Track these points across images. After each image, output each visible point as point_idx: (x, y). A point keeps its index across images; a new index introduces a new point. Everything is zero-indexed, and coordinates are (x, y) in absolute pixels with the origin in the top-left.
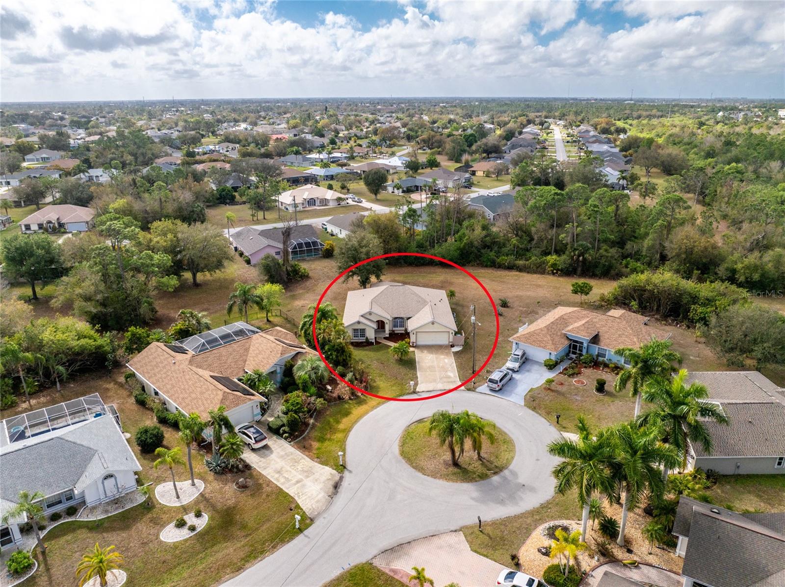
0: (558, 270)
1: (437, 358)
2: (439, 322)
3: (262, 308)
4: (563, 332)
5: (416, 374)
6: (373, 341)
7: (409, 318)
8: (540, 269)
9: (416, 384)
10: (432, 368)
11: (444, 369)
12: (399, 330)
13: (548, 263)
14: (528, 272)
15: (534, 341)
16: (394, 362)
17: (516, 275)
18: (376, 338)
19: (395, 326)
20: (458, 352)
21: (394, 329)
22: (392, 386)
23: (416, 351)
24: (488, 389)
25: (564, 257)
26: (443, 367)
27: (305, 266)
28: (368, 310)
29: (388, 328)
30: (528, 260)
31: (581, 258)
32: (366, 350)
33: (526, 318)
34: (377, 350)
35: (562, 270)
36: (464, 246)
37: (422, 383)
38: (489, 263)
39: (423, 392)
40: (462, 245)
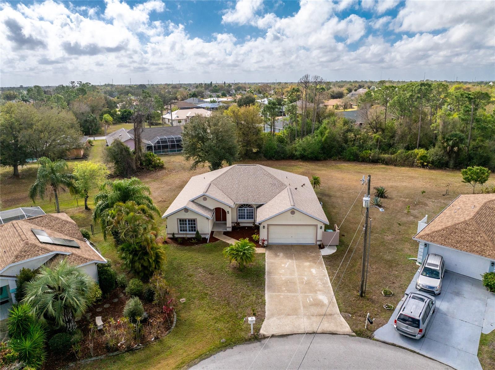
0: (428, 162)
1: (298, 266)
2: (301, 209)
5: (263, 296)
6: (208, 237)
7: (261, 205)
8: (408, 163)
10: (290, 285)
11: (310, 287)
12: (246, 222)
13: (416, 156)
14: (395, 165)
16: (230, 270)
17: (383, 168)
18: (212, 233)
19: (241, 217)
20: (330, 256)
21: (240, 221)
22: (217, 320)
23: (267, 253)
25: (432, 150)
26: (308, 283)
29: (230, 219)
30: (392, 154)
31: (456, 149)
32: (194, 250)
33: (414, 210)
34: (210, 251)
35: (433, 162)
36: (325, 140)
37: (272, 315)
38: (352, 157)
39: (273, 336)
40: (323, 139)
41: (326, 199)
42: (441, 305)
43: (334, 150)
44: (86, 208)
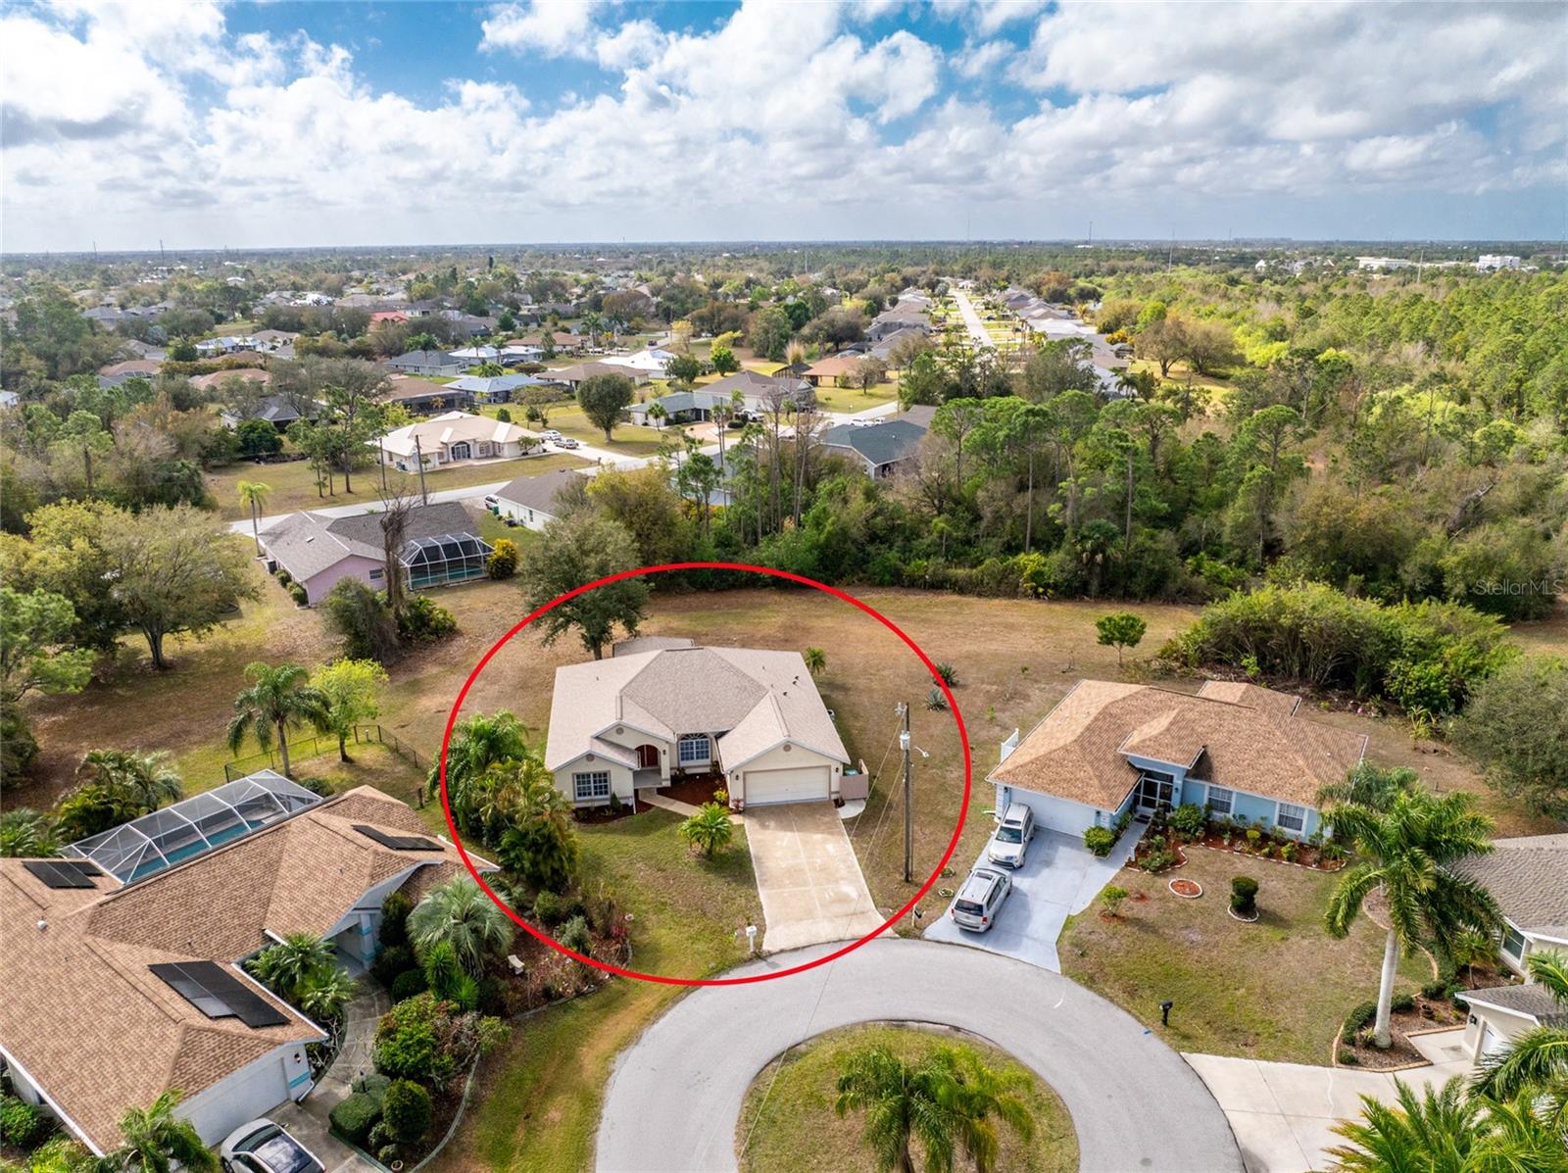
0: (1047, 586)
1: (805, 843)
2: (802, 741)
3: (325, 727)
4: (1121, 751)
5: (756, 896)
6: (631, 802)
7: (722, 734)
8: (1005, 587)
9: (762, 930)
10: (795, 875)
11: (827, 873)
12: (698, 766)
13: (1022, 571)
14: (980, 595)
15: (1053, 782)
16: (693, 861)
17: (954, 603)
18: (636, 792)
19: (685, 756)
20: (855, 819)
21: (684, 764)
22: (694, 939)
23: (749, 824)
24: (956, 928)
25: (1057, 557)
26: (824, 869)
27: (443, 604)
28: (613, 722)
29: (666, 764)
30: (973, 566)
31: (1099, 557)
32: (614, 831)
33: (1003, 710)
34: (644, 830)
35: (1055, 586)
36: (827, 539)
37: (777, 923)
38: (887, 577)
39: (782, 951)
40: (823, 537)
41: (837, 696)
42: (1020, 882)
43: (847, 561)
44: (345, 758)
